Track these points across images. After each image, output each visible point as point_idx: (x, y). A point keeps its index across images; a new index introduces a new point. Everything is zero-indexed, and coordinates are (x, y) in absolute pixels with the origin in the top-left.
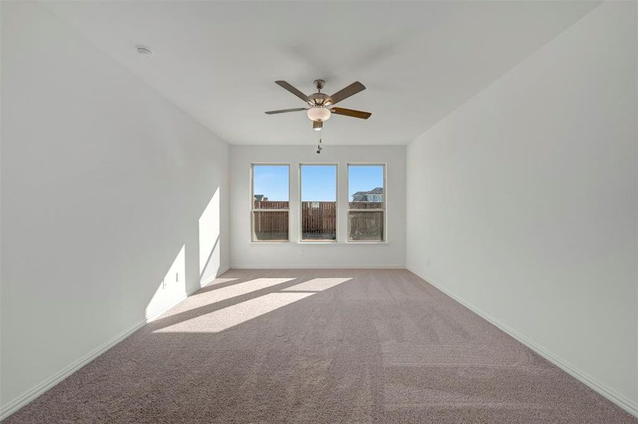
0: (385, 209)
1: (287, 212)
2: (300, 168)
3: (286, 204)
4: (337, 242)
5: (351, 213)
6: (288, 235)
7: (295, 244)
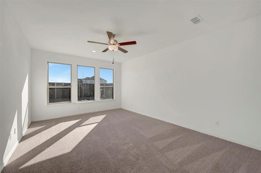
0: (114, 86)
1: (70, 88)
2: (77, 67)
3: (70, 84)
4: (95, 100)
5: (101, 88)
6: (70, 100)
7: (75, 103)
